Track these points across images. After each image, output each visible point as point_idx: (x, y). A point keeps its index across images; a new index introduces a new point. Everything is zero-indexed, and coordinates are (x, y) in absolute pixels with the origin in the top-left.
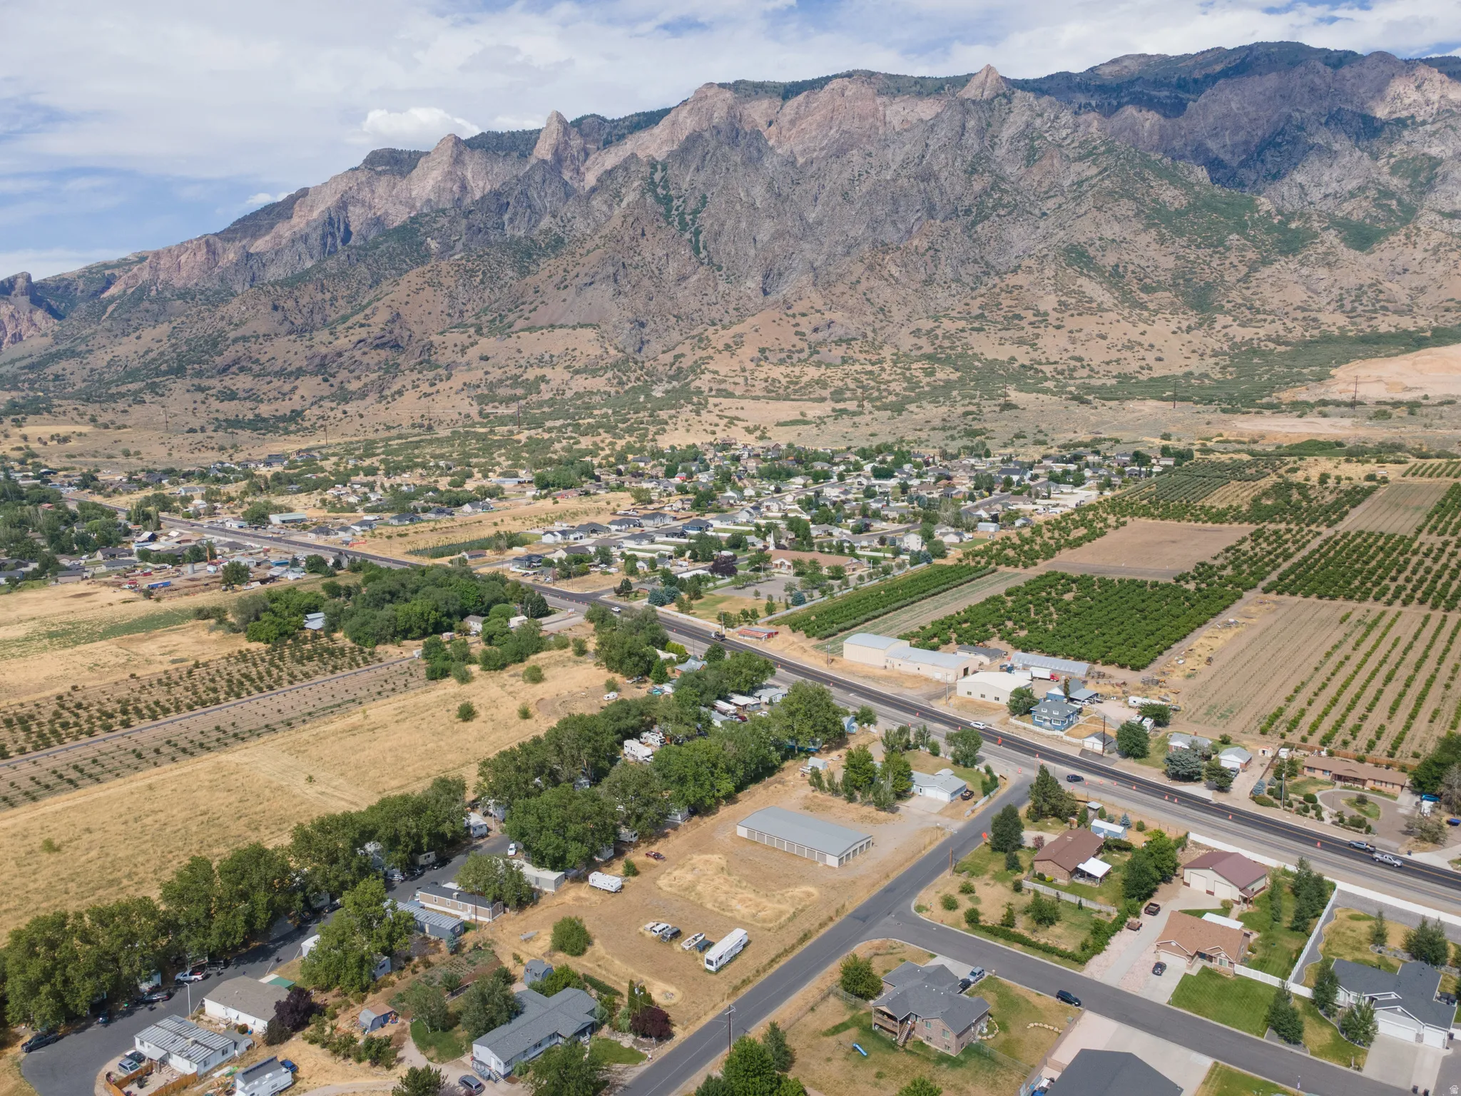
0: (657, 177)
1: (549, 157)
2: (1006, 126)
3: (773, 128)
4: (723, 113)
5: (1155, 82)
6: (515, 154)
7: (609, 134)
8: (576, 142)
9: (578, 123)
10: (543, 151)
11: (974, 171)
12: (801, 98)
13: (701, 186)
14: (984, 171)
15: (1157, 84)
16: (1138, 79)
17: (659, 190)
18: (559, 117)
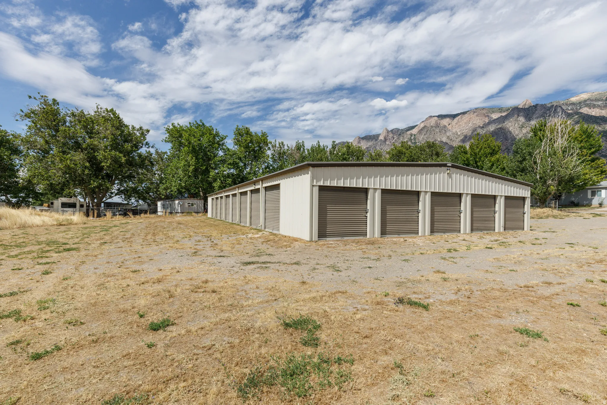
0: (412, 138)
1: (383, 139)
2: (534, 114)
3: (450, 125)
4: (434, 122)
5: (596, 100)
6: (374, 140)
7: (400, 133)
8: (391, 135)
9: (392, 131)
10: (381, 138)
11: (523, 127)
12: (459, 117)
13: (426, 139)
14: (527, 127)
15: (597, 100)
16: (588, 99)
17: (413, 141)
18: (387, 130)
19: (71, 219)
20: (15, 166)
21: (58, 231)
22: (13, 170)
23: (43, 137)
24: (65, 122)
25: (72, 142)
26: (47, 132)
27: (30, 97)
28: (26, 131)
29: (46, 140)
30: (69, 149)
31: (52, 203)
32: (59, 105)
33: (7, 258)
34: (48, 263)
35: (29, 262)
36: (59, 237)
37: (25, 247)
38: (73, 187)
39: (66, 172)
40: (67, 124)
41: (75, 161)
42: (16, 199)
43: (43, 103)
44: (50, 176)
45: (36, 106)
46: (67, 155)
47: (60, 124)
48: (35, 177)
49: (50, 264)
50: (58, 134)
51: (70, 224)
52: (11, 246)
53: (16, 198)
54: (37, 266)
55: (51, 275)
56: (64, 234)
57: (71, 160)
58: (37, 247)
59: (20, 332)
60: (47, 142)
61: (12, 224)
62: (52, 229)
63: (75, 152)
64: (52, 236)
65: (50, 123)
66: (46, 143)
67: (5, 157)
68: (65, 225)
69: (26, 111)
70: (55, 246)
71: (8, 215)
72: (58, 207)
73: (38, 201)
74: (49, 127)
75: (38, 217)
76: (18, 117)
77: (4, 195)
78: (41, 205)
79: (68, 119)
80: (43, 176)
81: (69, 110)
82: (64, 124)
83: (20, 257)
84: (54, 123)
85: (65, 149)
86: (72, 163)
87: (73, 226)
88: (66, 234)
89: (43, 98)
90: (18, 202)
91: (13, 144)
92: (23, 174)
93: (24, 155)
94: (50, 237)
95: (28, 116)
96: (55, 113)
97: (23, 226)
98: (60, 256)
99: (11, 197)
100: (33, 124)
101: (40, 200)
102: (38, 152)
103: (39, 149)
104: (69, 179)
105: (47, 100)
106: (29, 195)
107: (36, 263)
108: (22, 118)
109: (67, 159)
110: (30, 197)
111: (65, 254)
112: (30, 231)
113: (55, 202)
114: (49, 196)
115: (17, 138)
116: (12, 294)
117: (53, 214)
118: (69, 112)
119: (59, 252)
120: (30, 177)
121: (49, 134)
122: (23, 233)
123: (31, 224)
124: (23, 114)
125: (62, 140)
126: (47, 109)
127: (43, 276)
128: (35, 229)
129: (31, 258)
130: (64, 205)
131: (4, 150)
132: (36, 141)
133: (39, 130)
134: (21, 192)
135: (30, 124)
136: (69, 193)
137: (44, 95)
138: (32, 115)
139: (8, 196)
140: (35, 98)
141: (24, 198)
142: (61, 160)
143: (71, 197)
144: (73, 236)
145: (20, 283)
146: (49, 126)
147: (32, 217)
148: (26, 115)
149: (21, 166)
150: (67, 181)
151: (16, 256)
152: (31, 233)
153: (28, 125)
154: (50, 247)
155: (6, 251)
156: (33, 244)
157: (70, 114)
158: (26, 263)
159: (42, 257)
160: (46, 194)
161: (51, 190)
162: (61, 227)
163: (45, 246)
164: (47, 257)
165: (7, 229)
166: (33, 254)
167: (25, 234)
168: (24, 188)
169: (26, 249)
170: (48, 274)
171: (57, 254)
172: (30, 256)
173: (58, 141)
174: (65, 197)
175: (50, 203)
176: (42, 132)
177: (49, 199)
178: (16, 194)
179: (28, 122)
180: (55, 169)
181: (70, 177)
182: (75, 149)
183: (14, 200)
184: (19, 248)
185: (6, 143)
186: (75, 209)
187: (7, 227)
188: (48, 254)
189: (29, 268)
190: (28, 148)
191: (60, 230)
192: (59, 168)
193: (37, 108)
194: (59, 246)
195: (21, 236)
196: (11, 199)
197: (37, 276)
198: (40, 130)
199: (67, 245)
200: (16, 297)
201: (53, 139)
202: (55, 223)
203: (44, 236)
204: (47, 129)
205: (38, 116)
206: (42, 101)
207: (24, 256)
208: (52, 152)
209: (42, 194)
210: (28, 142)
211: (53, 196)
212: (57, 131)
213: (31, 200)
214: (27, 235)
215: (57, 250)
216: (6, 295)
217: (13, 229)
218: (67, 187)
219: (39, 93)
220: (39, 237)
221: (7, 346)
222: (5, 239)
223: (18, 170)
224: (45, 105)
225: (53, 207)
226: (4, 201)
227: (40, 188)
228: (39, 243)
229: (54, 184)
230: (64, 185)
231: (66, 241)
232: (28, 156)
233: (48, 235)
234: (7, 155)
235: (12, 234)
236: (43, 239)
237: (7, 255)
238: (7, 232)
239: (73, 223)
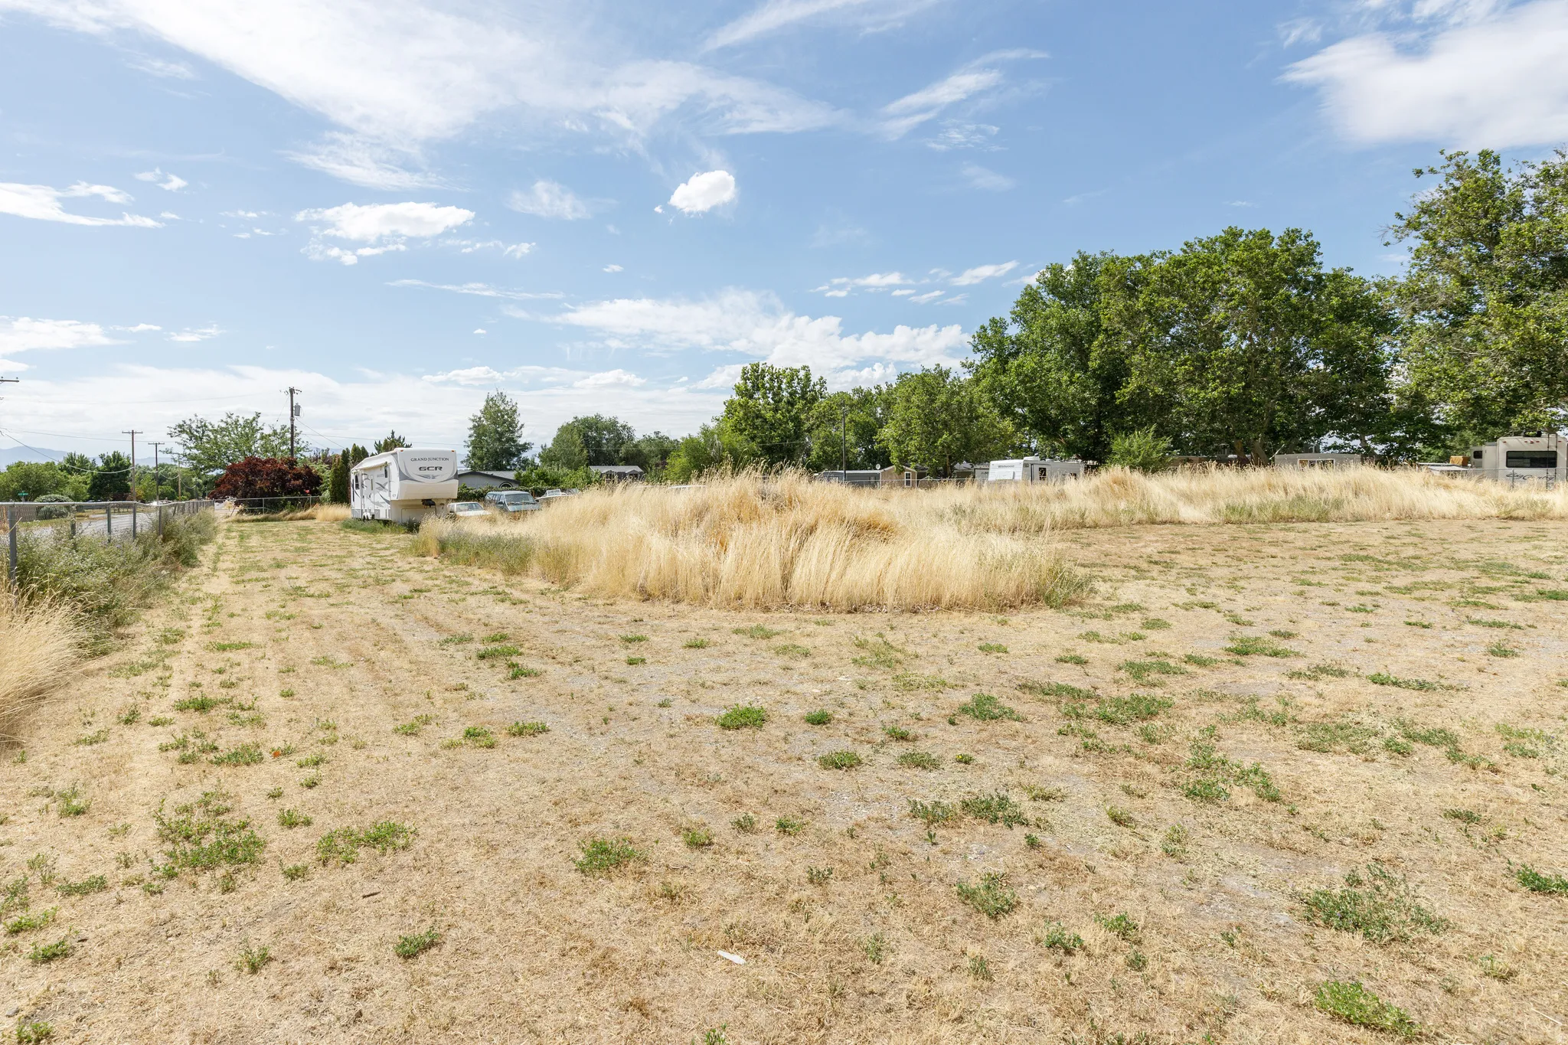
19: (1545, 503)
20: (1384, 363)
21: (1506, 536)
22: (1375, 373)
23: (1453, 270)
24: (1519, 207)
25: (1543, 264)
26: (1463, 253)
27: (1419, 173)
28: (1409, 265)
29: (1463, 277)
30: (1533, 286)
31: (1478, 455)
32: (1499, 164)
33: (1387, 593)
34: (1500, 625)
35: (1443, 612)
36: (1513, 551)
37: (1424, 569)
38: (1546, 402)
39: (1521, 359)
40: (1527, 211)
41: (1552, 318)
42: (1383, 446)
43: (1452, 176)
44: (1473, 378)
45: (1431, 191)
46: (1524, 306)
47: (1503, 218)
48: (1431, 385)
49: (1506, 630)
50: (1497, 251)
51: (1542, 516)
52: (1389, 563)
53: (1383, 442)
54: (1468, 627)
55: (1516, 660)
56: (1526, 545)
57: (1539, 320)
58: (1454, 576)
59: (1467, 793)
60: (1465, 282)
61: (1381, 508)
62: (1489, 527)
63: (1553, 290)
64: (1492, 550)
65: (1472, 226)
66: (1462, 284)
67: (1360, 343)
68: (1523, 519)
69: (1410, 212)
70: (1509, 578)
71: (1372, 485)
72: (1497, 464)
73: (1438, 447)
74: (1469, 237)
75: (1443, 494)
76: (1390, 237)
77: (1357, 438)
78: (1445, 459)
79: (1529, 194)
80: (1452, 378)
81: (1533, 167)
82: (1514, 215)
83: (1417, 594)
84: (1484, 222)
85: (1522, 288)
86: (1543, 327)
87: (1550, 524)
88: (1535, 547)
89: (1453, 161)
90: (1388, 452)
91: (1377, 307)
92: (1400, 378)
93: (1403, 329)
94: (1485, 551)
95: (1413, 225)
96: (1488, 191)
97: (1407, 517)
98: (1530, 610)
99: (1372, 440)
100: (1427, 242)
101: (1445, 446)
102: (1440, 316)
103: (1443, 306)
104: (1533, 377)
105: (1466, 161)
106: (1415, 433)
107: (1464, 618)
108: (1399, 235)
109: (1526, 320)
110: (1419, 439)
111: (1547, 606)
112: (1431, 530)
113: (1488, 450)
114: (1468, 434)
115: (1386, 290)
116: (1422, 686)
117: (1487, 483)
118: (1531, 173)
119: (1526, 599)
120: (1418, 385)
121: (1470, 258)
122: (1410, 534)
123: (1426, 511)
124: (1403, 223)
125: (1509, 266)
126: (1465, 188)
127: (1492, 658)
128: (1437, 523)
129: (1448, 604)
130: (1515, 459)
131: (1359, 326)
132: (1434, 286)
133: (1443, 252)
134: (1395, 426)
135: (1417, 244)
136: (1532, 422)
137: (1453, 152)
138: (1424, 219)
139: (1366, 438)
140: (1432, 171)
141: (1402, 442)
142: (1508, 325)
143: (1539, 435)
144: (1559, 554)
145: (1432, 661)
146: (1470, 234)
147: (1430, 493)
148: (1409, 225)
149: (1396, 360)
150: (1527, 385)
151: (1408, 590)
152: (1431, 536)
153: (1415, 248)
154: (1492, 578)
155: (1381, 574)
156: (1442, 566)
157: (1538, 177)
158: (1437, 612)
159: (1476, 604)
160: (1460, 428)
161: (1473, 416)
162: (1511, 523)
163: (1476, 574)
164: (1492, 608)
165: (1369, 519)
166: (1448, 593)
167: (1414, 535)
168: (1404, 417)
169: (1429, 577)
170: (1505, 656)
171: (1521, 604)
172: (1444, 596)
173: (1497, 270)
174: (1517, 434)
175: (1470, 454)
176: (1450, 257)
177: (1467, 443)
178: (1383, 432)
179: (1414, 240)
180: (1489, 355)
181: (1537, 372)
182: (1553, 282)
183: (1380, 449)
184: (1410, 571)
185: (1362, 307)
186: (1551, 471)
187: (1372, 515)
188: (1492, 599)
189: (1448, 627)
190: (1414, 309)
191: (1509, 532)
192: (1503, 349)
193: (1437, 196)
194: (1520, 579)
195: (1408, 540)
196: (1373, 446)
197: (1477, 655)
198: (1445, 252)
199: (1545, 581)
200: (1435, 697)
201: (1481, 269)
202: (1494, 512)
203: (1466, 546)
204: (1465, 243)
205: (1441, 216)
206: (1452, 170)
207: (1427, 593)
208: (1478, 306)
209: (1448, 429)
210: (1414, 293)
211: (1478, 433)
212: (1494, 241)
213: (1418, 445)
214: (1421, 541)
215: (1516, 591)
216: (1407, 685)
217: (1383, 519)
218: (1524, 402)
219: (1442, 153)
220: (1454, 547)
221: (1445, 815)
222: (1371, 543)
223: (1388, 372)
224: (1458, 179)
225: (1480, 466)
226: (1358, 452)
227: (1443, 413)
228: (1460, 565)
229: (1485, 399)
230: (1514, 401)
231: (1541, 569)
232: (1411, 332)
233: (1476, 544)
234: (1364, 339)
235: (1385, 533)
236: (1465, 553)
237: (1385, 584)
238: (1372, 528)
239: (1550, 515)
